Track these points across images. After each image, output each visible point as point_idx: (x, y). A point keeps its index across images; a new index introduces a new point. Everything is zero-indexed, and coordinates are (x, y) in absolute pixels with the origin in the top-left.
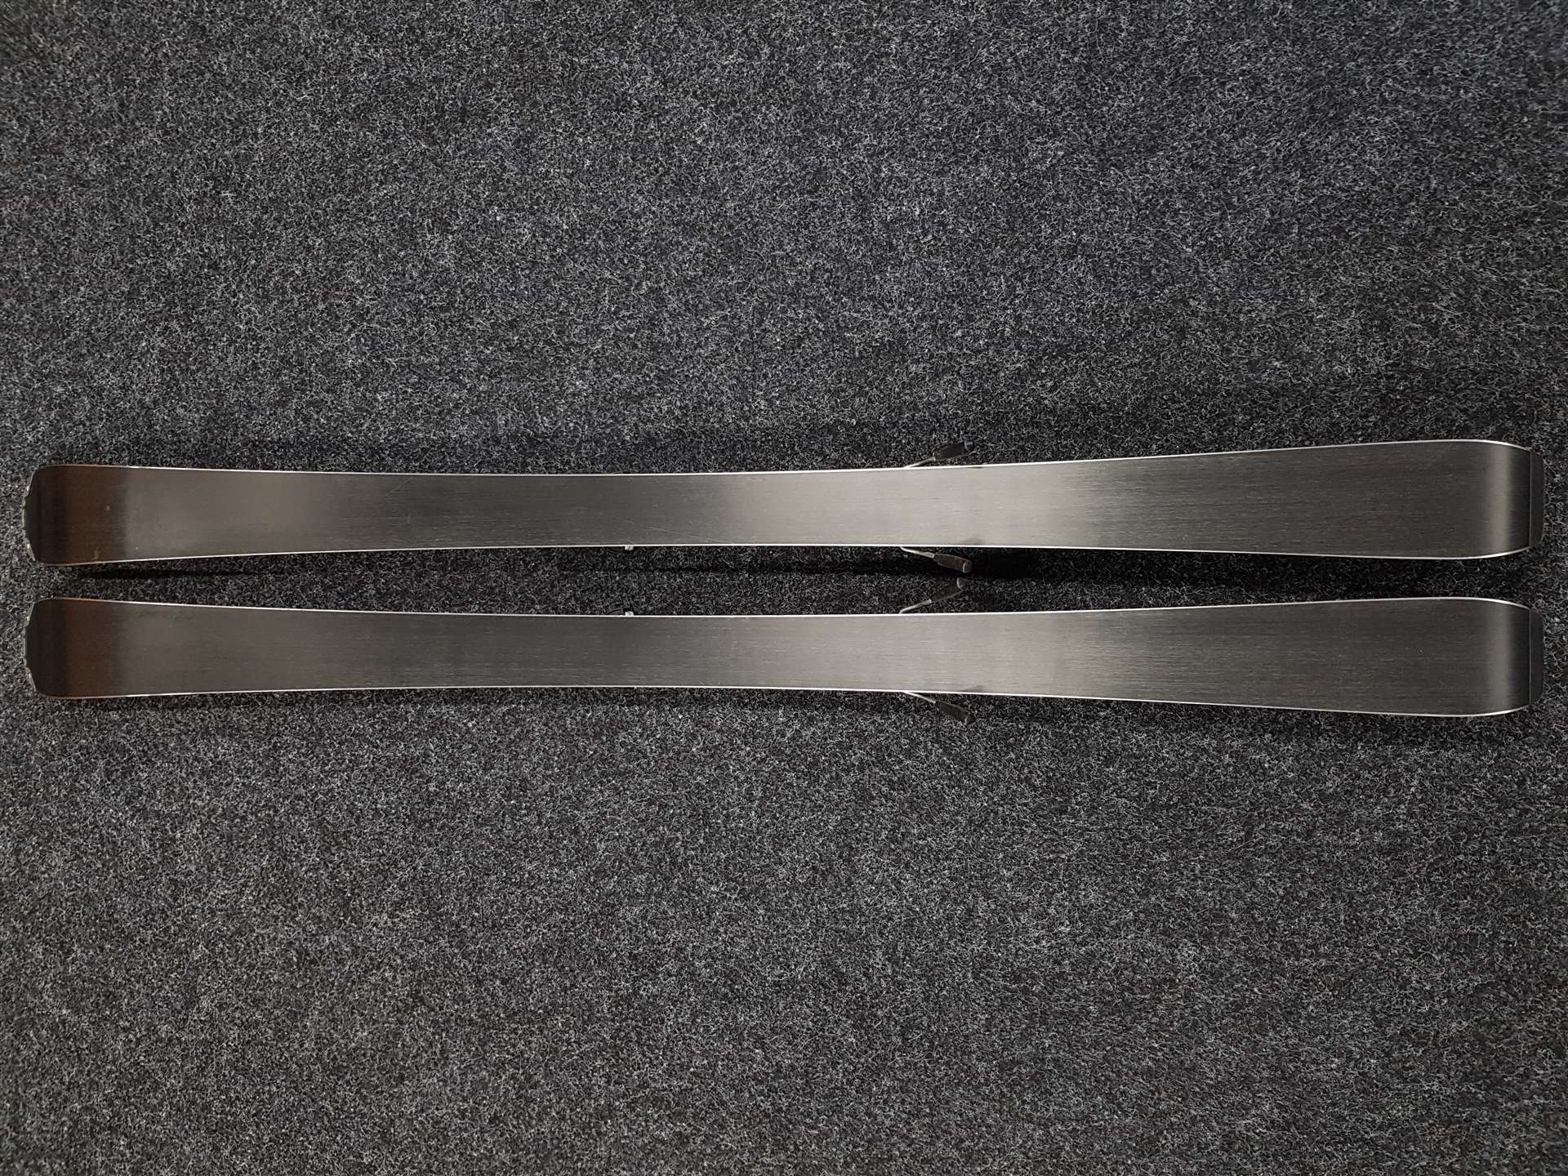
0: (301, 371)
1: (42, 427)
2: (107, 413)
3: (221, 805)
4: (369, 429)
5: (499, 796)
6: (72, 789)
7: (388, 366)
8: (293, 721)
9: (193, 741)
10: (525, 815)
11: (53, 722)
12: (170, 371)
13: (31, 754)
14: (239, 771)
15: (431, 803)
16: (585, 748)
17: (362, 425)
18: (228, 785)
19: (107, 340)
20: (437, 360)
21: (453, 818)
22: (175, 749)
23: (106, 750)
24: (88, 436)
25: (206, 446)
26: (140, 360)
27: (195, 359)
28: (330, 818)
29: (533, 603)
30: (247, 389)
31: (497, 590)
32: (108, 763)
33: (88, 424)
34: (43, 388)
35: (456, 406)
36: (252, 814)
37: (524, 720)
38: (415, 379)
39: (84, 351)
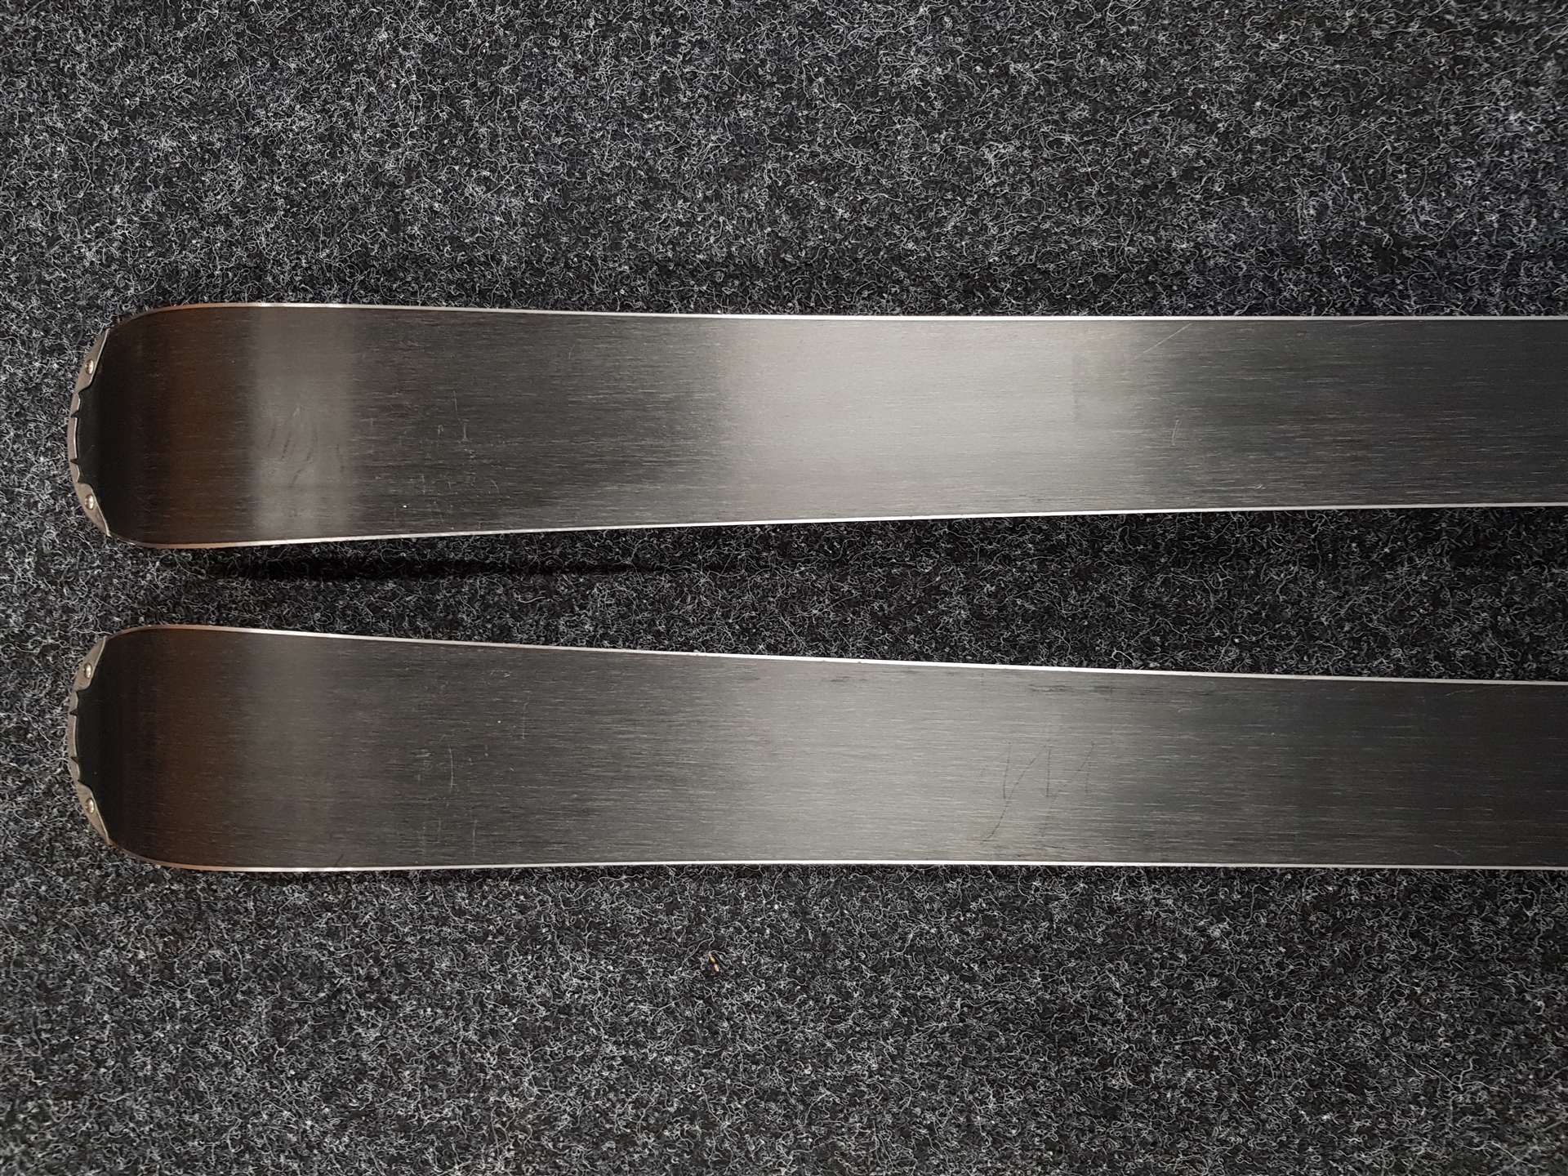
0: (786, 97)
1: (122, 227)
2: (288, 198)
3: (567, 1108)
4: (960, 232)
5: (1291, 1104)
6: (188, 1061)
7: (1013, 82)
8: (756, 912)
9: (499, 956)
10: (1358, 1148)
11: (139, 907)
12: (451, 98)
13: (86, 979)
14: (614, 1029)
15: (1112, 1115)
16: (1521, 991)
17: (941, 222)
18: (587, 1061)
19: (289, 27)
20: (1140, 65)
21: (1170, 1152)
22: (450, 975)
23: (272, 973)
24: (239, 251)
25: (541, 273)
26: (370, 73)
27: (515, 70)
28: (848, 1144)
29: (1384, 642)
30: (647, 140)
31: (1289, 612)
32: (280, 1004)
33: (237, 221)
34: (125, 141)
35: (1188, 175)
36: (647, 1129)
37: (1361, 920)
38: (1082, 111)
39: (231, 54)
